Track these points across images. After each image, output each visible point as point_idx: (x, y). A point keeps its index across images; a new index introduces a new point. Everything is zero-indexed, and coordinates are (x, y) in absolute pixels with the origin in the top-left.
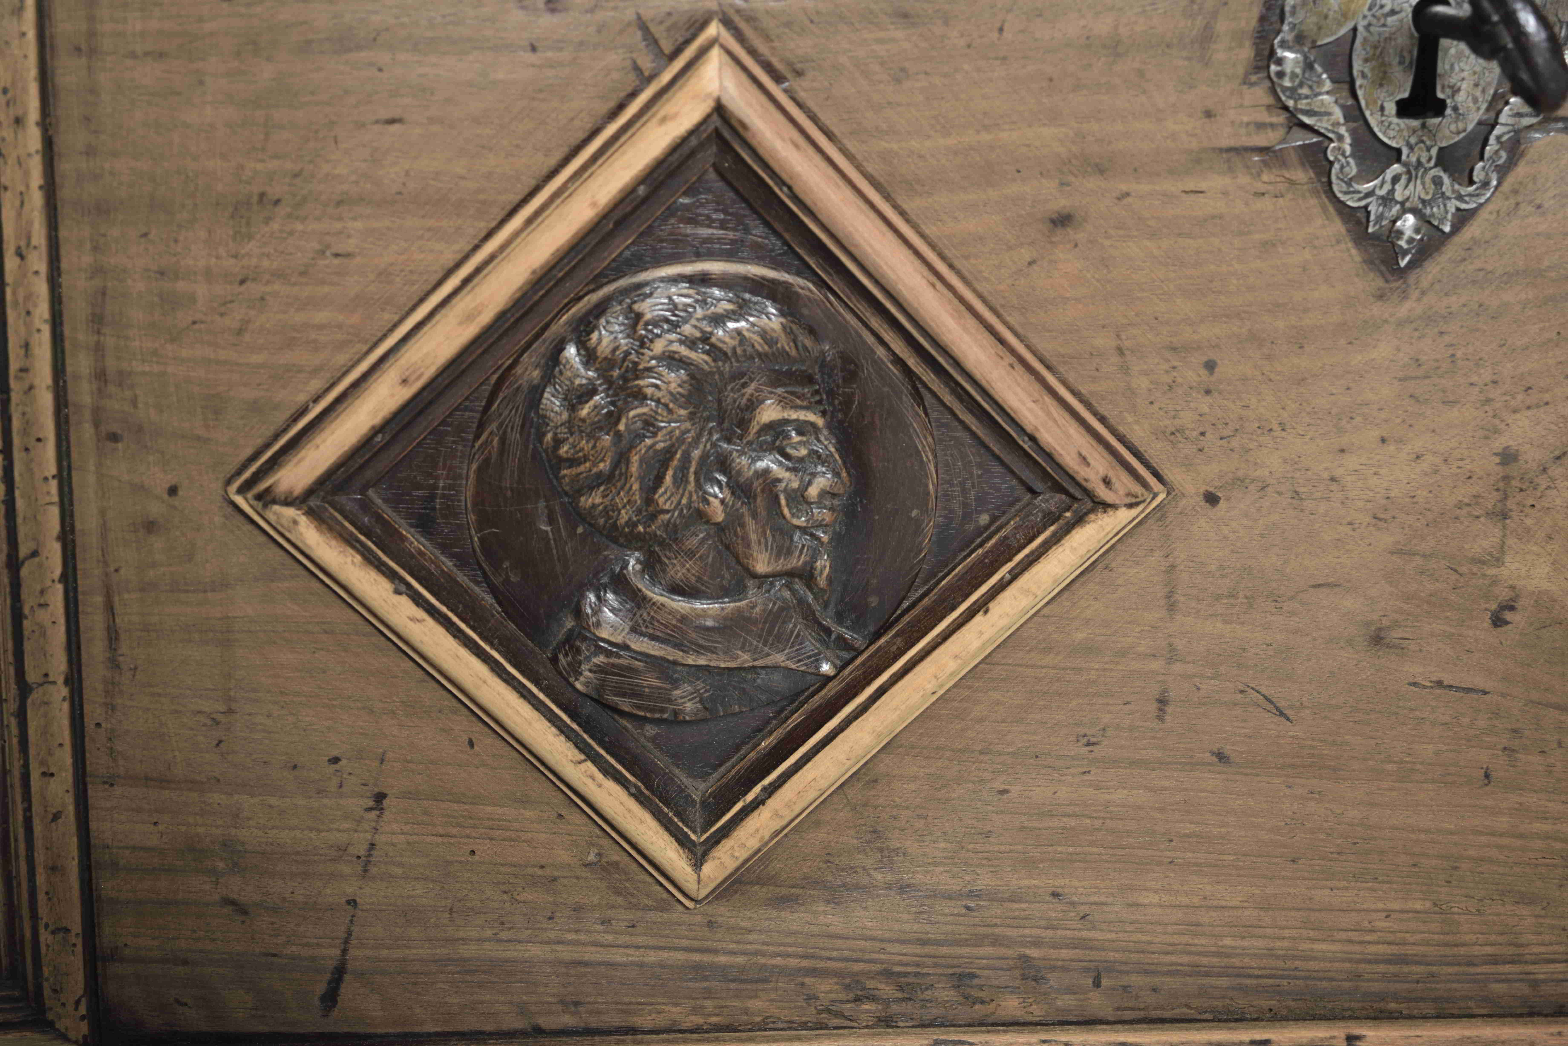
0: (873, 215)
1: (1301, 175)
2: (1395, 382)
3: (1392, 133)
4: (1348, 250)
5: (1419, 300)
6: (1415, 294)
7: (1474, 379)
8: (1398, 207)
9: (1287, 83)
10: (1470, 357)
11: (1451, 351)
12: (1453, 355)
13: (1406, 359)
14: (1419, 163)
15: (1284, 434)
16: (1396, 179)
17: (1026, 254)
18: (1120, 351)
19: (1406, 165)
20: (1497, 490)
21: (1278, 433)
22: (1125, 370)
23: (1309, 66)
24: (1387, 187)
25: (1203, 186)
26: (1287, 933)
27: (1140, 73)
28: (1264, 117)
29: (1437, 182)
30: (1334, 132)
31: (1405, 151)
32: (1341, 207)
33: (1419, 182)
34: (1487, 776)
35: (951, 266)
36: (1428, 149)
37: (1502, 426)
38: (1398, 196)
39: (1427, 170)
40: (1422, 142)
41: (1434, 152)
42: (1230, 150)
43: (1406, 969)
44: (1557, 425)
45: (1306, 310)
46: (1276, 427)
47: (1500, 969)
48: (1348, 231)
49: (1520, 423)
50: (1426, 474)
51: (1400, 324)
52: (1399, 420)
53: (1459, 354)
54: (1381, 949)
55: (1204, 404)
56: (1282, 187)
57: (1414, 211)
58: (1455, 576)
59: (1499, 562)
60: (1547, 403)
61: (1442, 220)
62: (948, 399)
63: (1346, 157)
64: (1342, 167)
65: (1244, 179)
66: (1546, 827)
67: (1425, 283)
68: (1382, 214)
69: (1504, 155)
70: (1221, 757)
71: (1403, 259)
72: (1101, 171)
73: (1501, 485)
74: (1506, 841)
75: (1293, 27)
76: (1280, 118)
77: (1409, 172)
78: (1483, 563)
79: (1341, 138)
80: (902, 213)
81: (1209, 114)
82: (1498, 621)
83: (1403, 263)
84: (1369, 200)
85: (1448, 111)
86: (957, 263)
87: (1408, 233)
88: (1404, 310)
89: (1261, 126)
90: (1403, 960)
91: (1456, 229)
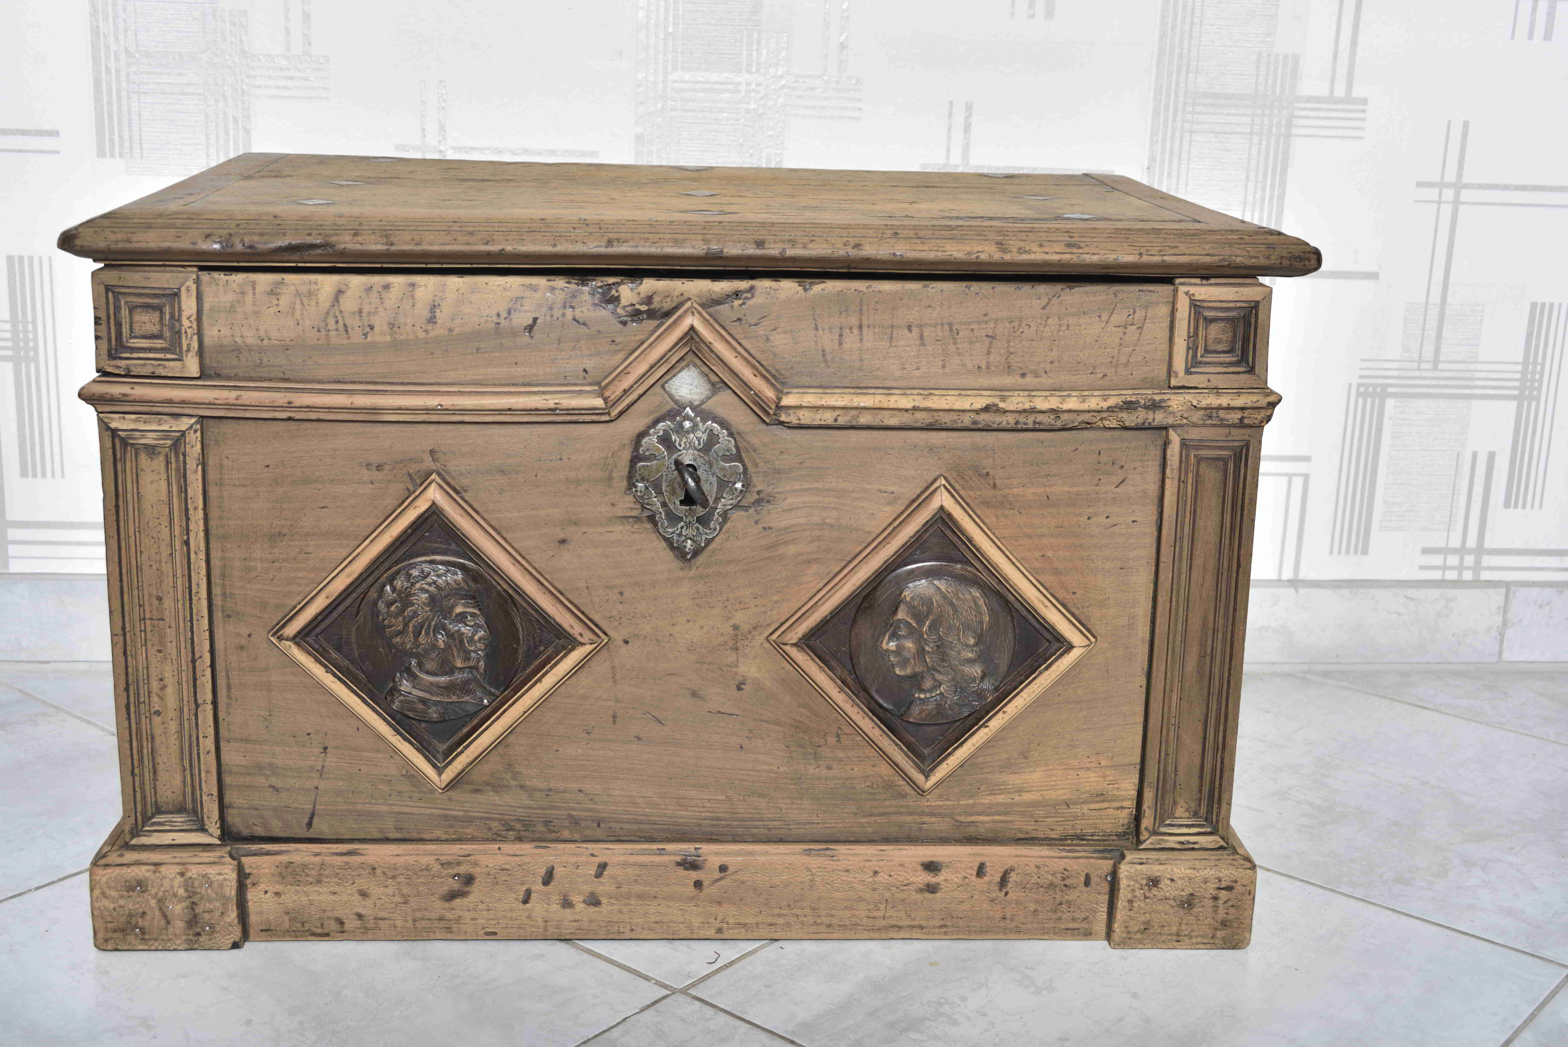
0: (492, 540)
1: (649, 526)
2: (691, 600)
3: (679, 511)
4: (668, 552)
5: (696, 570)
6: (694, 568)
7: (720, 598)
8: (684, 537)
9: (639, 494)
10: (717, 591)
11: (710, 589)
13: (694, 591)
14: (690, 522)
15: (651, 618)
16: (682, 528)
17: (551, 553)
18: (588, 588)
19: (685, 522)
20: (733, 639)
21: (648, 618)
22: (590, 594)
23: (647, 488)
24: (679, 530)
25: (613, 530)
26: (670, 807)
27: (587, 491)
28: (632, 505)
29: (698, 529)
30: (658, 511)
31: (684, 517)
32: (664, 537)
33: (690, 528)
34: (741, 747)
35: (524, 558)
36: (693, 517)
37: (732, 616)
38: (684, 533)
39: (693, 525)
40: (690, 514)
41: (695, 518)
42: (622, 517)
43: (718, 822)
44: (752, 615)
45: (655, 574)
46: (647, 615)
47: (755, 823)
48: (668, 545)
49: (739, 615)
50: (706, 633)
51: (690, 579)
52: (693, 613)
53: (713, 590)
54: (707, 814)
55: (620, 607)
56: (641, 530)
57: (690, 539)
58: (720, 672)
59: (737, 666)
60: (748, 608)
61: (701, 542)
62: (524, 605)
63: (663, 520)
64: (662, 523)
65: (628, 527)
66: (766, 767)
67: (697, 564)
69: (721, 519)
70: (639, 738)
72: (576, 524)
73: (734, 637)
74: (752, 773)
75: (640, 475)
76: (638, 506)
77: (687, 525)
78: (730, 666)
79: (660, 513)
80: (505, 539)
81: (613, 505)
82: (739, 688)
83: (688, 557)
84: (673, 535)
86: (527, 557)
87: (688, 546)
88: (691, 574)
89: (632, 509)
90: (718, 819)
91: (707, 545)
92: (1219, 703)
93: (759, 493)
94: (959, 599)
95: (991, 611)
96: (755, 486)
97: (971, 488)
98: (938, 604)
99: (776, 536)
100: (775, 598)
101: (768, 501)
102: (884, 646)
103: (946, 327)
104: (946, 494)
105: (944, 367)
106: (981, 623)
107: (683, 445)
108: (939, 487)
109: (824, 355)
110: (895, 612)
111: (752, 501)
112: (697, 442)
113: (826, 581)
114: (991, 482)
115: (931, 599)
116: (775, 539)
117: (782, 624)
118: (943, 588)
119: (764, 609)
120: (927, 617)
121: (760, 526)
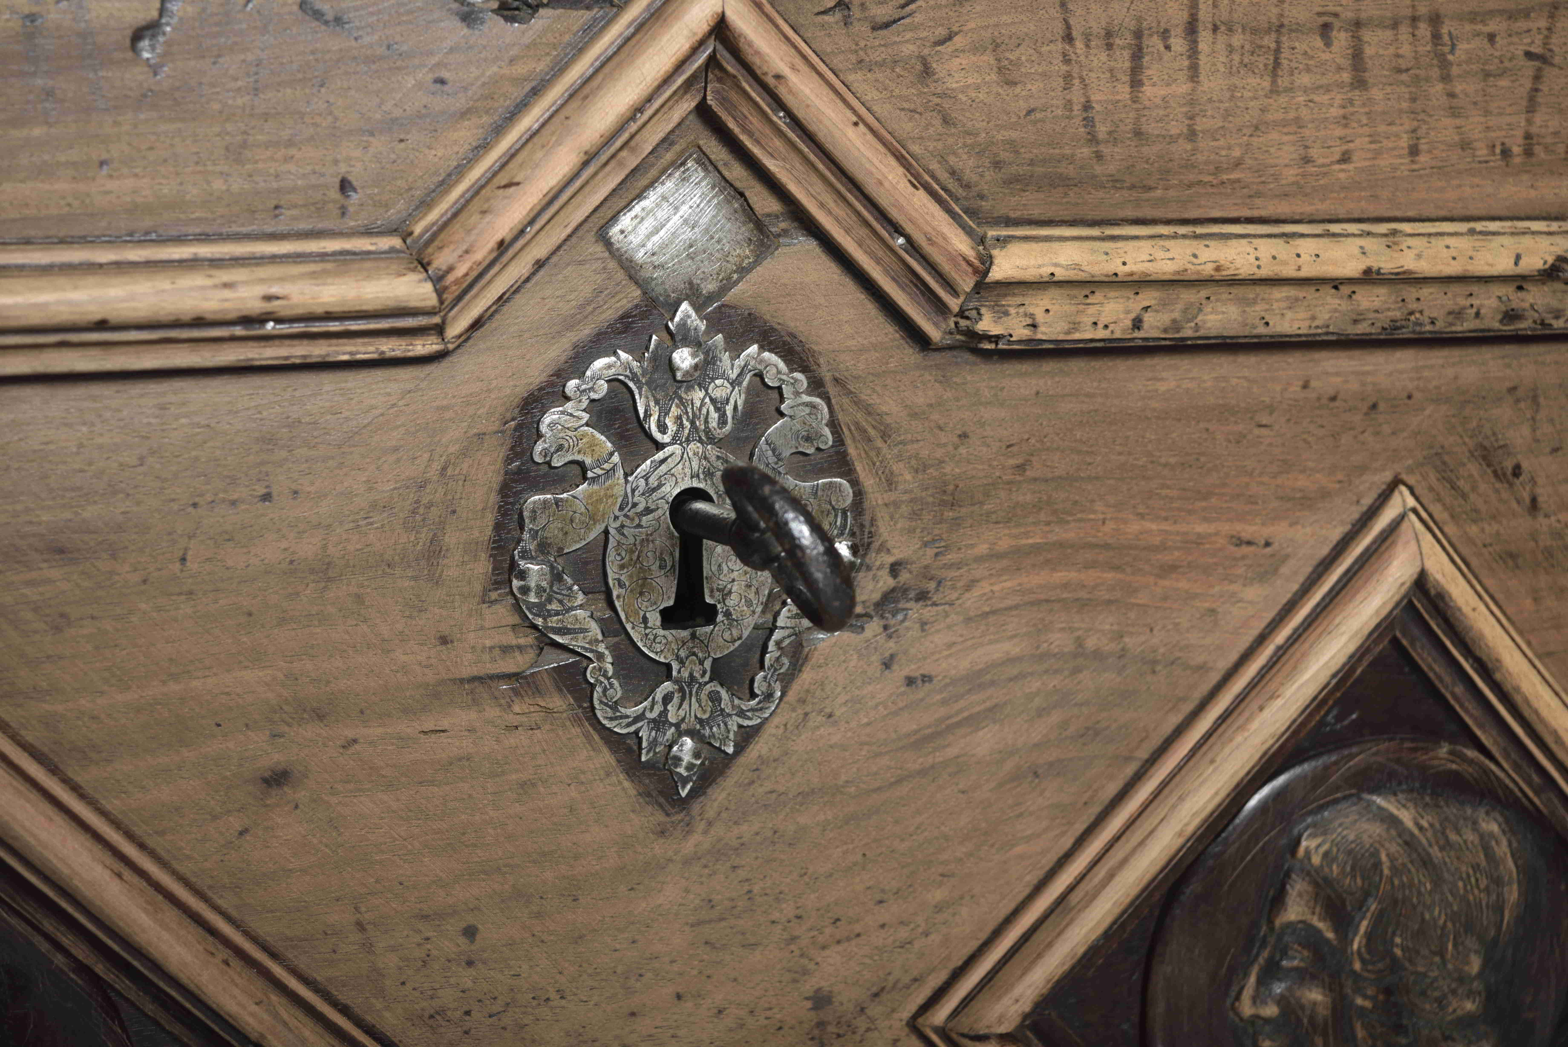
1: (559, 702)
2: (687, 929)
3: (658, 648)
4: (620, 783)
5: (705, 832)
6: (702, 826)
7: (776, 915)
8: (673, 729)
9: (533, 599)
10: (768, 891)
11: (746, 887)
12: (750, 892)
13: (697, 901)
14: (692, 679)
15: (563, 1002)
16: (667, 699)
17: (236, 823)
18: (360, 926)
19: (677, 681)
20: (812, 1039)
21: (556, 1002)
22: (368, 947)
23: (557, 577)
24: (658, 709)
25: (445, 724)
27: (359, 599)
28: (511, 639)
29: (715, 698)
30: (592, 651)
31: (675, 666)
32: (608, 735)
33: (694, 699)
35: (142, 846)
36: (701, 663)
37: (811, 966)
38: (672, 718)
39: (701, 686)
40: (694, 654)
41: (708, 664)
42: (473, 679)
44: (871, 958)
45: (576, 857)
46: (553, 995)
48: (619, 761)
49: (831, 961)
50: (731, 1030)
51: (687, 862)
52: (695, 972)
53: (756, 889)
55: (466, 977)
56: (537, 717)
57: (691, 733)
60: (858, 935)
61: (724, 740)
62: (150, 1008)
63: (608, 679)
64: (605, 690)
65: (492, 712)
67: (711, 814)
68: (655, 739)
69: (786, 661)
71: (684, 787)
72: (320, 716)
73: (816, 1032)
75: (534, 534)
76: (528, 639)
77: (681, 690)
79: (600, 657)
80: (75, 788)
81: (444, 641)
83: (684, 793)
84: (639, 725)
85: (720, 617)
86: (151, 842)
87: (687, 758)
88: (689, 846)
89: (506, 649)
91: (740, 748)
93: (895, 569)
94: (1446, 846)
95: (1527, 874)
96: (883, 548)
97: (1476, 516)
98: (1393, 868)
99: (944, 702)
100: (938, 895)
101: (923, 596)
102: (1247, 1008)
103: (1424, 30)
104: (1426, 539)
105: (1414, 151)
106: (1499, 908)
107: (671, 427)
108: (1402, 517)
109: (1089, 122)
111: (876, 596)
112: (714, 415)
113: (1080, 827)
114: (1526, 494)
115: (1375, 854)
116: (942, 711)
117: (957, 974)
118: (1406, 816)
119: (903, 933)
120: (1361, 905)
121: (898, 674)
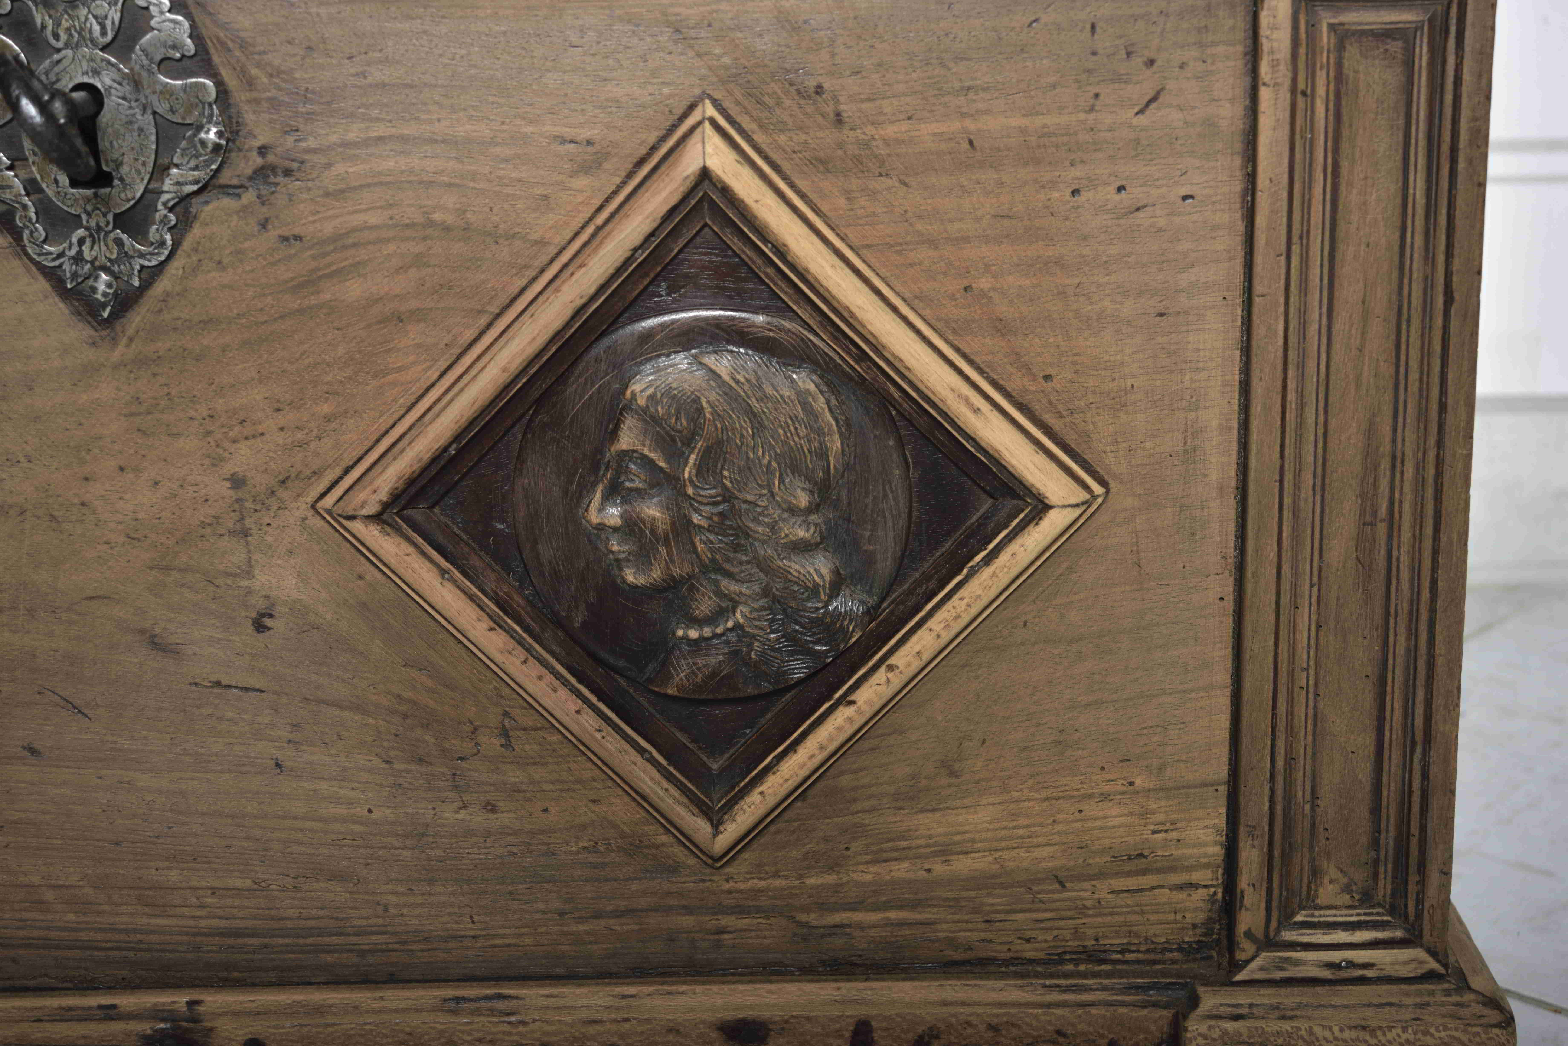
2: (123, 418)
3: (69, 203)
4: (56, 304)
5: (128, 346)
6: (124, 341)
7: (192, 413)
8: (89, 266)
10: (184, 395)
11: (166, 391)
12: (168, 394)
13: (128, 398)
14: (99, 228)
15: (31, 465)
16: (81, 241)
19: (87, 229)
20: (234, 511)
21: (25, 464)
24: (75, 249)
26: (124, 909)
29: (119, 242)
30: (18, 203)
31: (84, 217)
32: (40, 268)
33: (102, 243)
34: (278, 765)
36: (105, 215)
37: (226, 455)
38: (87, 256)
39: (107, 233)
40: (98, 209)
41: (110, 217)
43: (240, 941)
44: (275, 452)
45: (28, 357)
46: (22, 459)
47: (328, 940)
48: (53, 287)
49: (243, 452)
50: (166, 498)
51: (116, 367)
52: (132, 451)
53: (174, 392)
54: (215, 923)
57: (104, 269)
58: (211, 588)
59: (249, 574)
60: (262, 434)
61: (130, 276)
63: (33, 224)
64: (32, 233)
66: (341, 810)
67: (130, 332)
68: (76, 272)
69: (174, 219)
70: (33, 751)
71: (104, 310)
73: (236, 506)
74: (308, 824)
77: (91, 235)
78: (235, 575)
79: (25, 207)
82: (260, 627)
83: (106, 315)
84: (62, 260)
85: (116, 182)
87: (102, 287)
88: (117, 355)
90: (237, 933)
91: (147, 284)
92: (1413, 632)
93: (262, 151)
94: (764, 398)
95: (847, 428)
96: (252, 135)
97: (782, 127)
98: (714, 412)
99: (314, 257)
100: (326, 408)
101: (288, 173)
102: (594, 517)
104: (714, 141)
106: (822, 454)
107: (64, 37)
108: (700, 123)
110: (614, 434)
111: (249, 171)
112: (97, 28)
113: (444, 364)
114: (830, 110)
115: (697, 400)
116: (313, 265)
117: (347, 471)
119: (300, 436)
120: (689, 442)
121: (273, 233)
